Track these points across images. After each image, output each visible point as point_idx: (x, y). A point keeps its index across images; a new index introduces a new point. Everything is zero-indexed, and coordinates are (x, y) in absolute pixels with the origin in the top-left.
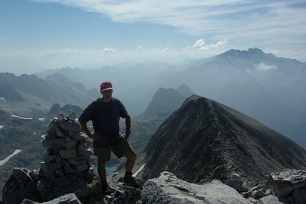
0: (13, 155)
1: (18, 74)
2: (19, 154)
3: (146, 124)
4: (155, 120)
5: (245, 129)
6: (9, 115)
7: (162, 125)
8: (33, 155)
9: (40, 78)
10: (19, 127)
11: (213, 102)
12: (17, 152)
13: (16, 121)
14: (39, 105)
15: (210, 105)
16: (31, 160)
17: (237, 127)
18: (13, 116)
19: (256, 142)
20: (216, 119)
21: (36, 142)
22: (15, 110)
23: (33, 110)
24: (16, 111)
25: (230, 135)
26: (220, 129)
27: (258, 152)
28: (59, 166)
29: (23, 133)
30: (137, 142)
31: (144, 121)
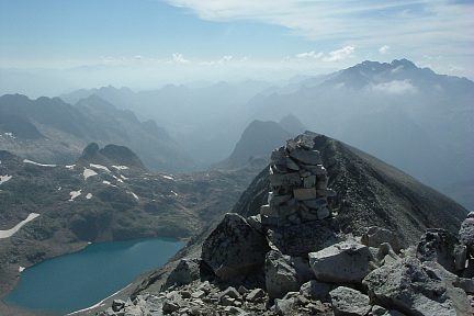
0: (27, 220)
1: (33, 97)
2: (35, 220)
3: (231, 176)
4: (246, 170)
5: (388, 185)
6: (20, 160)
7: (257, 178)
8: (57, 222)
9: (67, 102)
10: (35, 178)
11: (338, 143)
12: (32, 216)
13: (31, 170)
14: (67, 145)
15: (335, 147)
16: (54, 229)
17: (375, 182)
18: (26, 161)
19: (404, 205)
20: (343, 168)
21: (62, 202)
22: (29, 151)
23: (55, 152)
24: (29, 153)
25: (365, 194)
26: (350, 185)
27: (407, 222)
28: (294, 211)
29: (41, 187)
30: (217, 203)
31: (229, 172)
